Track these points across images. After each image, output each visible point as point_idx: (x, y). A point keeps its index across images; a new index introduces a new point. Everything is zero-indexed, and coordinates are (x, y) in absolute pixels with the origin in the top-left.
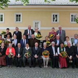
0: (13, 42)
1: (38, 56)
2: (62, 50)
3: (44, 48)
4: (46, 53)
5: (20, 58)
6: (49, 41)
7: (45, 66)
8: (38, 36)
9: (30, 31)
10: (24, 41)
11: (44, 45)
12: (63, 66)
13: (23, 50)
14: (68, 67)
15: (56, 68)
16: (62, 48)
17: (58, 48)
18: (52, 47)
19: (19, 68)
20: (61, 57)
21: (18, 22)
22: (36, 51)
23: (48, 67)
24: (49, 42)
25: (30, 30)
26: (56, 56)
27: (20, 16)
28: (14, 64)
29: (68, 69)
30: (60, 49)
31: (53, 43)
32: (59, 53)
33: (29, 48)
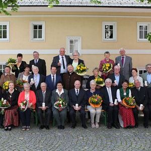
0: (32, 79)
1: (80, 107)
2: (125, 94)
3: (92, 91)
4: (96, 100)
5: (46, 110)
6: (100, 77)
7: (93, 126)
8: (79, 68)
9: (63, 58)
10: (52, 78)
11: (91, 86)
12: (127, 124)
13: (51, 94)
14: (136, 126)
15: (115, 129)
16: (125, 91)
17: (118, 91)
18: (107, 88)
19: (44, 129)
20: (124, 107)
21: (38, 39)
22: (77, 97)
23: (100, 126)
24: (101, 80)
25: (64, 56)
26: (115, 105)
27: (40, 27)
28: (35, 123)
29: (136, 129)
30: (121, 93)
31: (108, 80)
32: (120, 100)
33: (63, 91)
